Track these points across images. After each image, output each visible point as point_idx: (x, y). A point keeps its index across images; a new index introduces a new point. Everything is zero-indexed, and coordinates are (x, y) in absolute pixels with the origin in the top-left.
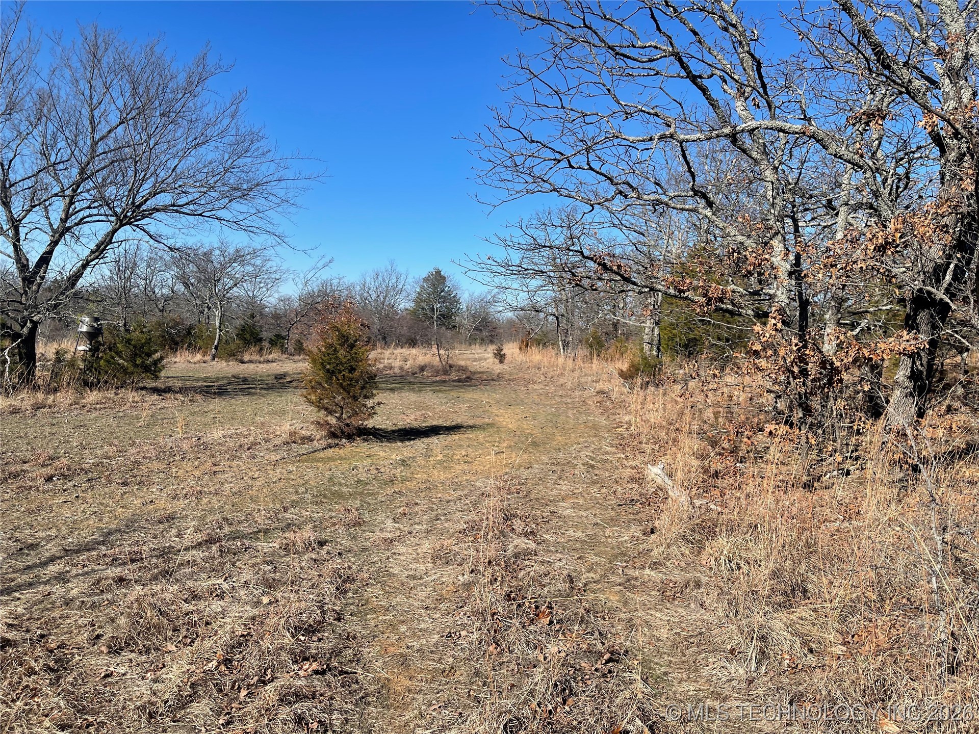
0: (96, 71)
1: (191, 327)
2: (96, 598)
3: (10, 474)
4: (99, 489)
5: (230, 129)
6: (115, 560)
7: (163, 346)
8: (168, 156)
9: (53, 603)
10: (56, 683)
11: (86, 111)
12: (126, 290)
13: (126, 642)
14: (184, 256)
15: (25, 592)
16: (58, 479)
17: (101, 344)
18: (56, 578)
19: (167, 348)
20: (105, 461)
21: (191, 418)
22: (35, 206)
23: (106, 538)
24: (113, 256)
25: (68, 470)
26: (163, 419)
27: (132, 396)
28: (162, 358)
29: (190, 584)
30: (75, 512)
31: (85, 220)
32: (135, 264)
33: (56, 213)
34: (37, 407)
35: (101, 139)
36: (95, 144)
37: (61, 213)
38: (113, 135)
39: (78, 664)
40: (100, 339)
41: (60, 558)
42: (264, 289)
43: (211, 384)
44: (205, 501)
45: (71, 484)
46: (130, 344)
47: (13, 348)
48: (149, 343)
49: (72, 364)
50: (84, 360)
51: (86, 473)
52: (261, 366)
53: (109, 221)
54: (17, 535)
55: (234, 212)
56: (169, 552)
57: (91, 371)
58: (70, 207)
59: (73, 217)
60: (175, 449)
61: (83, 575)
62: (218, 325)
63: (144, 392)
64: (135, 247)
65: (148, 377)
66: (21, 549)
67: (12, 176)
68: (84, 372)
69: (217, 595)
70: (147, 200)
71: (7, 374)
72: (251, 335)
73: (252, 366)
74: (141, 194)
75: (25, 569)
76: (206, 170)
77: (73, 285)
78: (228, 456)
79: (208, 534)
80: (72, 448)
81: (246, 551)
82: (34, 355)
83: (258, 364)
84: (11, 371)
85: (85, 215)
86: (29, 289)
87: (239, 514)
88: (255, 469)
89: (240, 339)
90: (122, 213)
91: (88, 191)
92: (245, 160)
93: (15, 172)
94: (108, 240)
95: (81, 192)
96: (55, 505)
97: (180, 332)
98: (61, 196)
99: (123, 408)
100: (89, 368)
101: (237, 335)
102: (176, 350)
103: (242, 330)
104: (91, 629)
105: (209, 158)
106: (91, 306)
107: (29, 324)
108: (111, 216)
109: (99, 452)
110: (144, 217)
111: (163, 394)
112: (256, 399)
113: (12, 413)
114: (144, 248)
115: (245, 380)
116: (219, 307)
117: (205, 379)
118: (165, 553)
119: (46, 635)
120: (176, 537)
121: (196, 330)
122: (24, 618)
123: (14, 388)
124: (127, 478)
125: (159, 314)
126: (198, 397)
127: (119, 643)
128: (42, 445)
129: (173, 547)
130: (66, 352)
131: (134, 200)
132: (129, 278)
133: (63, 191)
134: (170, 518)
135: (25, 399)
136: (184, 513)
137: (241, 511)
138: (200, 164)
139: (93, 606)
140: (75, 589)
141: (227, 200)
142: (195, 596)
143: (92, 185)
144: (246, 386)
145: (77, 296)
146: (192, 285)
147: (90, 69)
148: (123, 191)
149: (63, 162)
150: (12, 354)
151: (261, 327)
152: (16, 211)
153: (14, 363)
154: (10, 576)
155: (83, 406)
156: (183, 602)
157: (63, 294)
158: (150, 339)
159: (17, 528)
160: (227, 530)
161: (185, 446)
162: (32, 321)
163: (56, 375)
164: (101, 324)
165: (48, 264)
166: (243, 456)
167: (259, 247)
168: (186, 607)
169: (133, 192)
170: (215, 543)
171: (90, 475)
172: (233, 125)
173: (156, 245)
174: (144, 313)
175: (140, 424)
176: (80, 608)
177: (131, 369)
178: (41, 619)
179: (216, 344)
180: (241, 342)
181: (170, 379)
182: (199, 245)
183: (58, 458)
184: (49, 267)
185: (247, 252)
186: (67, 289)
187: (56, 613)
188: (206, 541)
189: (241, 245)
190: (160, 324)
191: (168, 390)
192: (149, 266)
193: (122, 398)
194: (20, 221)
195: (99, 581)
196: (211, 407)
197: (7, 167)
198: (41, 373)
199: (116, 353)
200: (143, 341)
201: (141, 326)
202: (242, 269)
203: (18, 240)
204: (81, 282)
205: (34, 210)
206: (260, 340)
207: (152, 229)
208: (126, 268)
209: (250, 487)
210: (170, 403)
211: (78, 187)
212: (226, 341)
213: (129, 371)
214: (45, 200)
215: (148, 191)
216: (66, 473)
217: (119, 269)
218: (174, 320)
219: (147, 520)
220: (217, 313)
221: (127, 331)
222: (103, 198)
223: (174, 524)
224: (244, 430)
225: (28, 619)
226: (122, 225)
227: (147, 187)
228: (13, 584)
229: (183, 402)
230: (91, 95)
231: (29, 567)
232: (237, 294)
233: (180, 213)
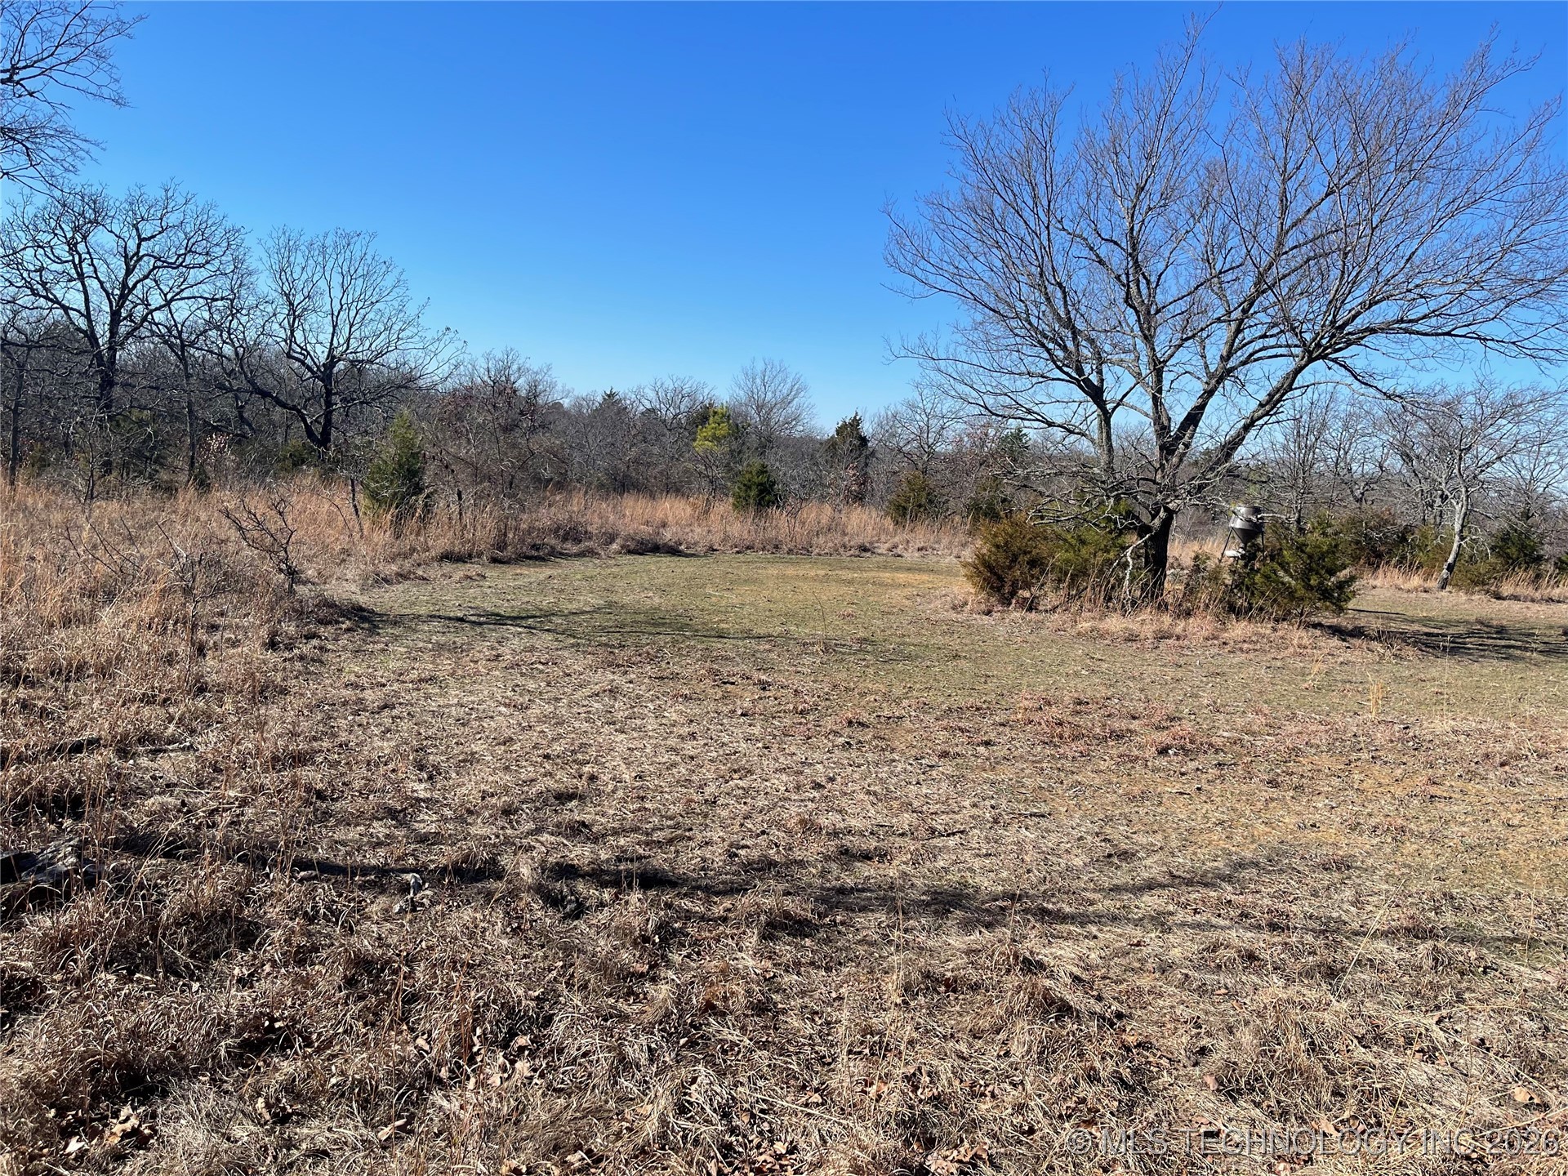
0: (1298, 116)
1: (1408, 529)
2: (1210, 978)
3: (1112, 732)
4: (1234, 785)
5: (1521, 175)
6: (1246, 916)
7: (1356, 559)
8: (1400, 238)
9: (1142, 961)
10: (1127, 1110)
11: (1275, 186)
12: (1305, 466)
13: (1247, 1083)
14: (1409, 407)
15: (1105, 929)
16: (1176, 754)
17: (1259, 549)
18: (1153, 918)
19: (1362, 561)
20: (1246, 737)
21: (1394, 687)
22: (1188, 339)
23: (1234, 872)
24: (1292, 412)
25: (1192, 742)
26: (1344, 682)
27: (1299, 636)
28: (1352, 579)
29: (1370, 1008)
30: (1193, 813)
31: (1256, 356)
32: (1324, 425)
33: (1215, 349)
34: (1161, 636)
35: (1295, 225)
36: (1283, 233)
37: (1222, 347)
38: (1313, 214)
39: (1165, 1089)
40: (1259, 541)
41: (1163, 886)
42: (1556, 466)
43: (1436, 631)
44: (1409, 848)
45: (1192, 765)
46: (1303, 551)
47: (1138, 547)
48: (1334, 553)
49: (1215, 577)
50: (1233, 572)
51: (1216, 752)
52: (1536, 607)
53: (1292, 355)
54: (1108, 830)
55: (1514, 325)
56: (1337, 930)
57: (1241, 590)
58: (1236, 337)
59: (1239, 353)
60: (1361, 739)
61: (1190, 926)
62: (1457, 527)
63: (1318, 632)
64: (1328, 396)
65: (1327, 608)
66: (1110, 856)
67: (1160, 298)
68: (1230, 590)
69: (1421, 1051)
70: (1359, 314)
71: (1126, 583)
72: (1520, 551)
73: (1516, 606)
74: (1348, 307)
75: (1111, 890)
76: (1467, 254)
77: (1228, 456)
78: (1460, 772)
79: (1412, 917)
80: (1200, 707)
81: (1485, 972)
82: (1165, 558)
83: (1529, 604)
84: (1133, 579)
85: (1257, 348)
86: (1167, 461)
87: (1475, 891)
88: (1514, 807)
89: (1499, 555)
90: (1314, 339)
91: (1265, 310)
92: (1545, 226)
93: (1165, 292)
94: (1287, 385)
95: (1255, 313)
96: (1167, 795)
97: (1387, 537)
98: (1225, 321)
99: (1282, 655)
100: (1238, 585)
101: (1493, 549)
102: (1378, 566)
103: (1503, 540)
104: (1195, 1031)
105: (1476, 231)
106: (1253, 490)
107: (1162, 514)
108: (1296, 346)
109: (1240, 722)
110: (1349, 344)
111: (1348, 639)
112: (1524, 670)
113: (1128, 640)
114: (1342, 398)
115: (1501, 631)
116: (1463, 496)
117: (1425, 621)
118: (1329, 929)
119: (1126, 1016)
120: (1353, 904)
121: (1417, 535)
122: (1098, 973)
123: (1133, 603)
124: (1278, 775)
125: (1356, 505)
126: (1410, 652)
127: (1237, 1080)
128: (1160, 696)
129: (1345, 923)
130: (1208, 558)
131: (1334, 316)
132: (1313, 446)
133: (1229, 313)
134: (1343, 865)
135: (1146, 622)
136: (1370, 861)
137: (1481, 886)
138: (1457, 244)
139: (1202, 990)
140: (1180, 947)
141: (1501, 304)
142: (1376, 1037)
143: (1272, 299)
144: (1503, 643)
145: (1232, 473)
146: (1418, 457)
147: (1287, 116)
148: (1320, 305)
149: (1233, 268)
150: (1135, 556)
151: (1542, 536)
152: (1161, 350)
153: (1137, 568)
154: (1088, 894)
155: (1224, 643)
156: (1356, 1041)
157: (1212, 469)
158: (1336, 546)
159: (1109, 819)
160: (1449, 918)
161: (1381, 736)
162: (1167, 509)
163: (1191, 591)
164: (1262, 518)
165: (1196, 426)
166: (1491, 776)
167: (1554, 389)
168: (1360, 1053)
169: (1335, 305)
170: (1424, 939)
171: (1221, 757)
172: (1527, 164)
173: (1364, 389)
174: (1331, 503)
175: (1306, 685)
176: (1181, 986)
177: (1301, 592)
178: (1121, 983)
179: (1450, 560)
180: (1500, 560)
181: (1362, 614)
182: (1438, 388)
183: (1180, 719)
184: (1198, 430)
185: (1528, 398)
186: (1218, 462)
187: (1145, 982)
188: (1408, 930)
189: (1518, 387)
190: (1354, 522)
191: (1358, 633)
192: (1346, 428)
193: (1282, 638)
194: (1165, 362)
195: (1215, 948)
196: (1434, 672)
197: (1154, 285)
198: (1172, 587)
199: (1280, 564)
200: (1325, 548)
201: (1323, 524)
202: (1515, 430)
203: (1160, 391)
204: (1240, 452)
205: (1186, 344)
206: (1539, 559)
207: (1358, 365)
208: (1308, 433)
209: (1502, 842)
210: (1358, 654)
211: (1251, 305)
212: (1471, 557)
213: (1297, 595)
214: (1202, 329)
215: (1360, 300)
216: (1189, 746)
217: (1299, 432)
218: (1378, 516)
219: (1303, 858)
220: (1458, 508)
221: (1301, 530)
222: (1287, 319)
223: (1349, 878)
224: (1495, 726)
225: (1104, 978)
226: (1311, 360)
227: (1360, 294)
228: (1091, 909)
229: (1382, 657)
230: (1285, 158)
231: (1116, 889)
232: (1501, 475)
233: (1411, 333)
